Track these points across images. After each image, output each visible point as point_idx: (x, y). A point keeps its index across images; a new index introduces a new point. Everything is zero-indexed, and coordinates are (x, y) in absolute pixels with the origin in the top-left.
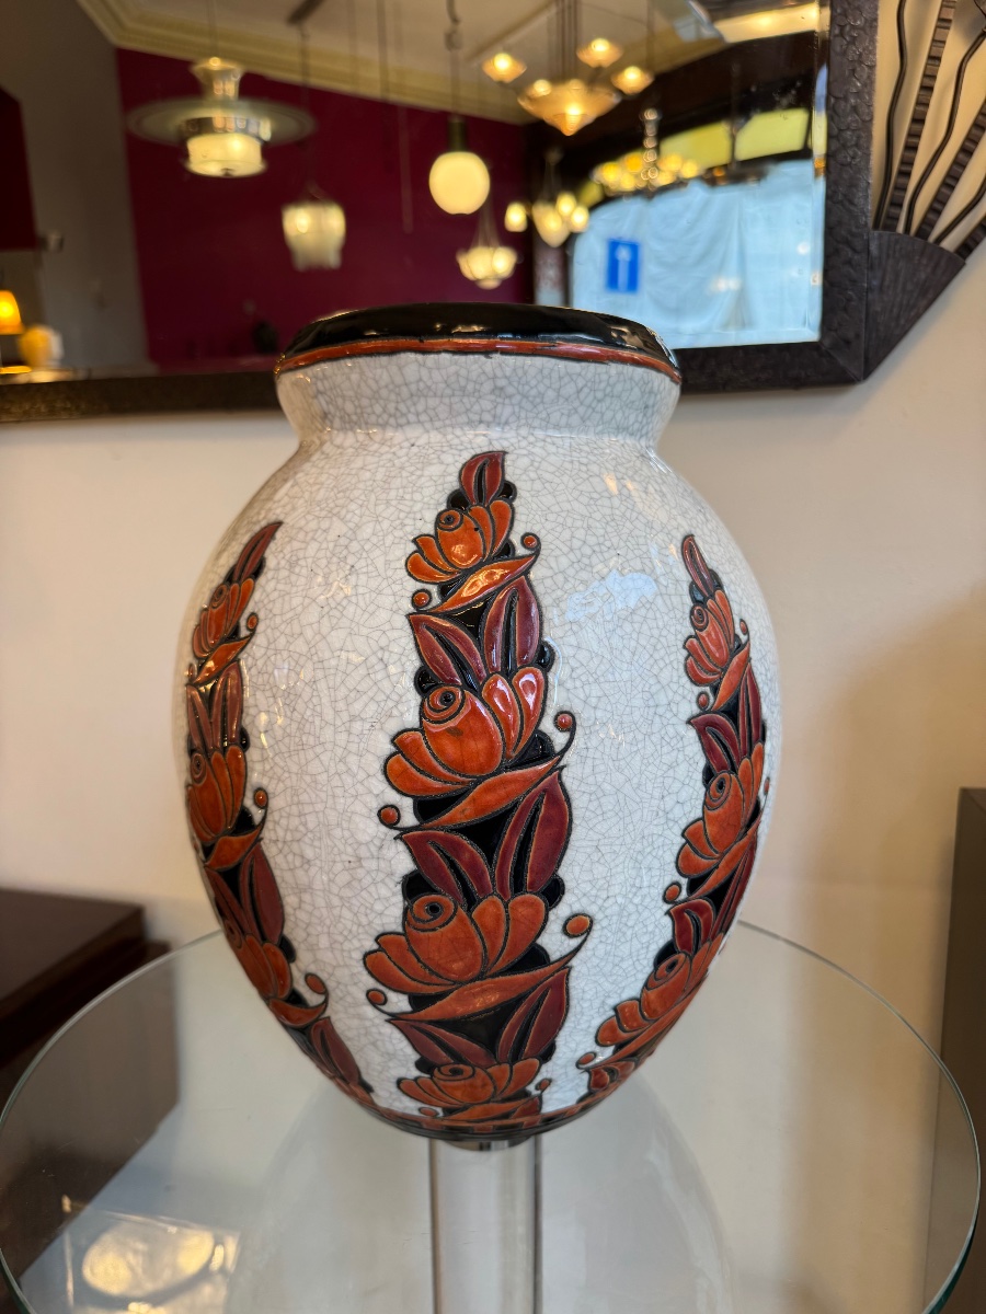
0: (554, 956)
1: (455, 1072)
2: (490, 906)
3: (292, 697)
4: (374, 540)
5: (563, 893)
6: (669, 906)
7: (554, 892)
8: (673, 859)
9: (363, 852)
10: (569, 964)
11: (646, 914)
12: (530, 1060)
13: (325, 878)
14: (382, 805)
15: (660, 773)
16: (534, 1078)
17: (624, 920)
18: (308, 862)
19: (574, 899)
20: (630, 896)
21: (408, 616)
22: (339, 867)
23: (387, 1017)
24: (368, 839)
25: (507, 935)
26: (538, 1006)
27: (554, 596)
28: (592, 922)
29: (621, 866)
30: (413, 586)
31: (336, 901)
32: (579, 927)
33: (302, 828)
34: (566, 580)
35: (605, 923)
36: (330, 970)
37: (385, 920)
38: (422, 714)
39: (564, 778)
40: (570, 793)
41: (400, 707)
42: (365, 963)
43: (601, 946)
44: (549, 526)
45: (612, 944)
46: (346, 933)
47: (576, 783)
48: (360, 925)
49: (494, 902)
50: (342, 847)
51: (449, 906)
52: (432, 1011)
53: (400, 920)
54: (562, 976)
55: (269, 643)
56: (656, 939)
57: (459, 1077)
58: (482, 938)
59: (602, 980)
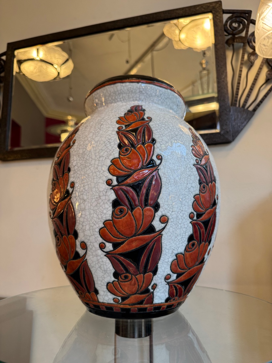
0: (157, 229)
1: (126, 277)
2: (138, 210)
3: (84, 155)
4: (108, 119)
5: (160, 208)
6: (191, 220)
7: (157, 207)
8: (192, 204)
9: (101, 194)
10: (162, 233)
11: (184, 220)
12: (150, 273)
13: (89, 205)
14: (108, 179)
15: (186, 176)
16: (151, 282)
17: (178, 220)
18: (85, 200)
19: (163, 210)
20: (179, 213)
21: (116, 132)
22: (94, 200)
23: (105, 254)
24: (103, 190)
25: (143, 220)
26: (152, 249)
27: (156, 128)
28: (168, 219)
29: (176, 202)
30: (118, 126)
31: (92, 212)
32: (164, 220)
33: (84, 190)
34: (159, 126)
35: (172, 220)
36: (88, 238)
37: (107, 216)
38: (120, 154)
39: (159, 172)
40: (161, 177)
41: (113, 152)
42: (99, 233)
43: (171, 228)
44: (154, 116)
45: (174, 228)
46: (94, 222)
47: (163, 174)
48: (99, 219)
49: (139, 209)
50: (95, 194)
51: (126, 210)
52: (120, 249)
53: (111, 216)
54: (159, 237)
55: (78, 144)
56: (188, 231)
57: (127, 280)
58: (135, 221)
59: (172, 242)
